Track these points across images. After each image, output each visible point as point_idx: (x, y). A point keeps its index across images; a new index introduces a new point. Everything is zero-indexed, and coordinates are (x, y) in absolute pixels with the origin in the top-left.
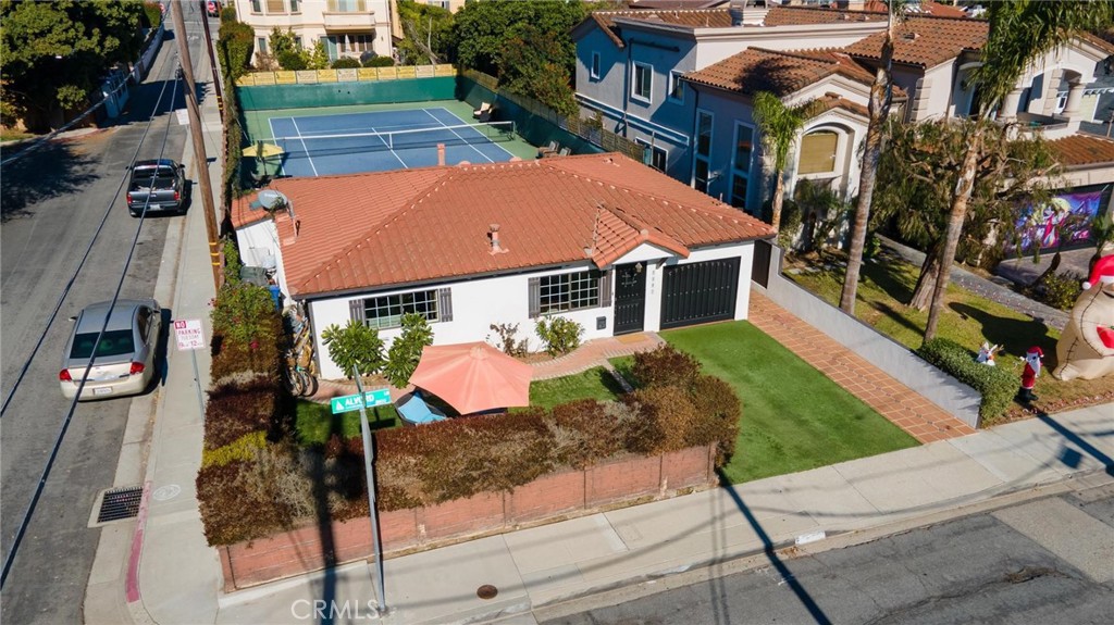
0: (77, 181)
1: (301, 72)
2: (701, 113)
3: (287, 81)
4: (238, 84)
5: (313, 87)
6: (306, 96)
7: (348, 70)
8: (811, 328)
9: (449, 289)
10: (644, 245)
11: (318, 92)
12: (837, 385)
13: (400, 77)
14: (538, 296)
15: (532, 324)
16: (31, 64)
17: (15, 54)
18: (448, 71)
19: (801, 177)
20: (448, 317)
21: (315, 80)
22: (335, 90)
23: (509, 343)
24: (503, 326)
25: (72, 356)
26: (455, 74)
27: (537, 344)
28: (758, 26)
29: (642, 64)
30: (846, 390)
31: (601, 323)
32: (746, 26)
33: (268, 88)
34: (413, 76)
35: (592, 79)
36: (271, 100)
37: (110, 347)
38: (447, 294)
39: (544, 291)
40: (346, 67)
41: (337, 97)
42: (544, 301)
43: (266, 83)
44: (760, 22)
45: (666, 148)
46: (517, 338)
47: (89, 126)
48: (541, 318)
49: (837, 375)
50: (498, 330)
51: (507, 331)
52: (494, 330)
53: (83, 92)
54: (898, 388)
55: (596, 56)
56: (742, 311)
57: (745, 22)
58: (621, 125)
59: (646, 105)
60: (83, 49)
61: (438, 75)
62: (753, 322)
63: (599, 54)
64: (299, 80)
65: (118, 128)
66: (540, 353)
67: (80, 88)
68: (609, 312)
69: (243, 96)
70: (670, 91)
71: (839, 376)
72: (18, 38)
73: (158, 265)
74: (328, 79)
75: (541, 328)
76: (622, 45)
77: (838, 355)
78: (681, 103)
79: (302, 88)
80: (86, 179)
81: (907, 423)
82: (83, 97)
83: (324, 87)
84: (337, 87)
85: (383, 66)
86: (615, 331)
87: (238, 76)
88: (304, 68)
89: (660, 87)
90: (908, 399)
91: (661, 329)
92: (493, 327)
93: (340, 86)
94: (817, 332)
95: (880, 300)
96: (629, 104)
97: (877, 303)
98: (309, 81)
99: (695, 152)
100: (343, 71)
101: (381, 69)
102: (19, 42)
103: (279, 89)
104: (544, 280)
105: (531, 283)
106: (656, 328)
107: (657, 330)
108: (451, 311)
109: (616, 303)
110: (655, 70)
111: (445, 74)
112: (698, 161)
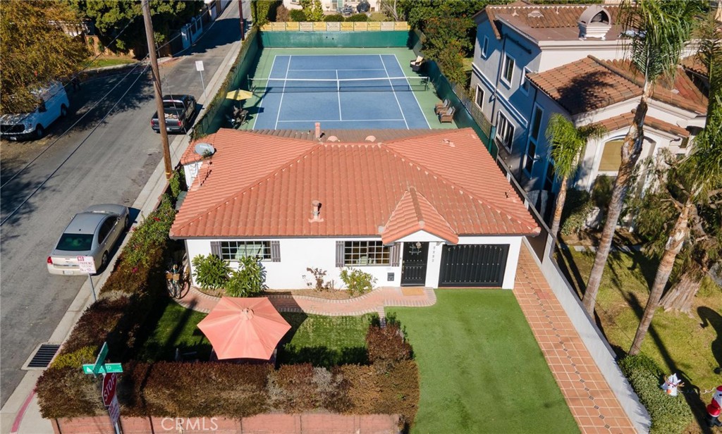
0: (140, 100)
1: (302, 23)
2: (537, 107)
3: (293, 29)
4: (262, 29)
5: (309, 34)
6: (304, 39)
7: (334, 23)
8: (560, 307)
9: (279, 242)
10: (421, 231)
11: (313, 37)
12: (548, 368)
13: (370, 29)
14: (343, 254)
15: (338, 271)
16: (132, 20)
17: (122, 14)
18: (404, 27)
19: (601, 173)
20: (278, 259)
21: (311, 29)
22: (324, 37)
23: (320, 282)
24: (317, 269)
25: (57, 248)
26: (409, 29)
27: (341, 285)
28: (600, 39)
29: (509, 56)
30: (553, 377)
31: (391, 277)
32: (589, 39)
33: (281, 33)
34: (378, 29)
35: (482, 57)
36: (281, 41)
37: (79, 245)
38: (277, 245)
39: (348, 251)
40: (333, 21)
41: (324, 41)
42: (347, 257)
43: (279, 29)
44: (603, 36)
45: (515, 125)
46: (326, 279)
47: (167, 56)
48: (345, 268)
49: (555, 359)
50: (312, 272)
51: (318, 274)
52: (310, 272)
53: (163, 37)
54: (599, 384)
55: (486, 40)
56: (509, 282)
57: (587, 36)
58: (493, 97)
59: (508, 88)
60: (162, 11)
61: (397, 29)
62: (516, 293)
63: (488, 38)
64: (301, 28)
65: (185, 57)
66: (343, 291)
67: (161, 34)
68: (398, 271)
69: (264, 38)
70: (522, 83)
71: (556, 360)
72: (126, 4)
73: (152, 173)
74: (320, 29)
75: (344, 275)
76: (499, 38)
77: (567, 340)
78: (527, 94)
79: (302, 34)
80: (147, 98)
81: (587, 421)
82: (164, 40)
83: (317, 34)
84: (325, 34)
85: (358, 21)
86: (402, 282)
87: (261, 24)
88: (306, 20)
89: (518, 78)
90: (602, 397)
91: (439, 286)
92: (308, 269)
93: (327, 34)
94: (563, 313)
95: (635, 292)
96: (499, 82)
97: (631, 294)
98: (308, 29)
99: (529, 135)
100: (330, 23)
101: (357, 23)
102: (126, 7)
103: (287, 34)
104: (348, 244)
105: (338, 244)
106: (436, 286)
107: (436, 287)
108: (279, 256)
109: (403, 264)
110: (516, 64)
111: (401, 29)
112: (531, 142)
